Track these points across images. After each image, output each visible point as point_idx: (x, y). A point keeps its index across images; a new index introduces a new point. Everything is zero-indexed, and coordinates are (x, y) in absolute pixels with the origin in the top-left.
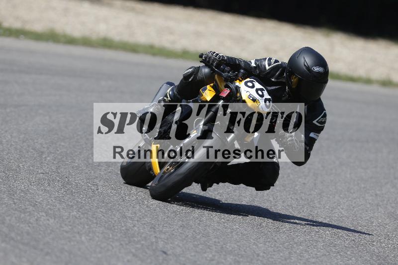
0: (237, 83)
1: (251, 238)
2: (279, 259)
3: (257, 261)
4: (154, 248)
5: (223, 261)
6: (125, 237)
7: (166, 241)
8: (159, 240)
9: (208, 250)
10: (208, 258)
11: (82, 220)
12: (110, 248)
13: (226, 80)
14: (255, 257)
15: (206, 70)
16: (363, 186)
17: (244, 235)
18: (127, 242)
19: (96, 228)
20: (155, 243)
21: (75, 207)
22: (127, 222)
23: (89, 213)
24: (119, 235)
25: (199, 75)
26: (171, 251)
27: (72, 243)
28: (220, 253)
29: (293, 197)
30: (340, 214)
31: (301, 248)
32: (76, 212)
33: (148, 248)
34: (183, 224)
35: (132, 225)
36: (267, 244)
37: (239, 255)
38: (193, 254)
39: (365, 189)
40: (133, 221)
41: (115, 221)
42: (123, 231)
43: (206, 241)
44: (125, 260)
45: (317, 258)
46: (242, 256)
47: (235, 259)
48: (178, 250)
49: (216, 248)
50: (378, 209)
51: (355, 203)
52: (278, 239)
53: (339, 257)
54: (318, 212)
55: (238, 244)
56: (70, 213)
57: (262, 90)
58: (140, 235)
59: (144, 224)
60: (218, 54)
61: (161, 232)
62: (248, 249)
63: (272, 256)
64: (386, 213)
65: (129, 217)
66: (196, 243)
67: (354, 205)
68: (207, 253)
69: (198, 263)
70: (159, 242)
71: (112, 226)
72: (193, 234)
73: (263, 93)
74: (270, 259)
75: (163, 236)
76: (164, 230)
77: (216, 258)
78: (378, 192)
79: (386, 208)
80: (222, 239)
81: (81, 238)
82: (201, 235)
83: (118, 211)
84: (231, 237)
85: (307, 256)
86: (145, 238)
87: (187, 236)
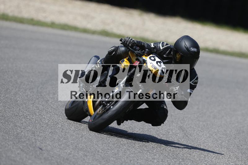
0: (144, 57)
1: (94, 141)
2: (111, 154)
3: (98, 155)
4: (34, 146)
5: (77, 154)
6: (17, 139)
7: (41, 141)
9: (68, 148)
10: (68, 153)
12: (7, 145)
13: (137, 55)
14: (97, 152)
15: (123, 49)
17: (90, 139)
18: (18, 142)
20: (34, 143)
22: (17, 129)
24: (12, 137)
25: (118, 51)
26: (45, 148)
28: (75, 150)
30: (149, 127)
31: (125, 147)
33: (31, 146)
34: (52, 131)
35: (20, 131)
36: (104, 144)
37: (86, 151)
38: (58, 150)
40: (21, 128)
41: (10, 128)
42: (15, 135)
43: (66, 142)
44: (16, 153)
46: (88, 152)
47: (84, 154)
48: (49, 148)
49: (72, 147)
50: (173, 124)
53: (149, 153)
54: (135, 125)
57: (160, 62)
58: (25, 137)
59: (28, 130)
60: (132, 39)
61: (38, 136)
62: (92, 147)
63: (107, 152)
64: (177, 126)
65: (19, 126)
66: (60, 143)
68: (67, 150)
69: (62, 155)
70: (37, 142)
71: (8, 132)
72: (58, 137)
74: (106, 154)
75: (39, 138)
76: (40, 134)
77: (73, 153)
79: (178, 123)
80: (76, 141)
82: (63, 138)
83: (12, 122)
84: (82, 140)
85: (129, 153)
86: (29, 139)
87: (55, 139)
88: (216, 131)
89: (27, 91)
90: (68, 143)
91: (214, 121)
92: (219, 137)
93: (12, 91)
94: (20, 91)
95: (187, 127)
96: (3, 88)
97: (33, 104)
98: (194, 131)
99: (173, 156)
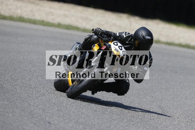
0: (110, 43)
1: (91, 117)
2: (105, 127)
3: (94, 128)
4: (44, 120)
5: (78, 128)
6: (30, 115)
7: (50, 117)
8: (47, 117)
9: (70, 122)
10: (71, 126)
11: (9, 106)
12: (23, 120)
13: (105, 41)
14: (93, 126)
16: (146, 92)
18: (31, 117)
19: (16, 110)
21: (6, 99)
22: (31, 108)
23: (13, 103)
24: (27, 114)
26: (53, 122)
27: (5, 117)
28: (76, 124)
29: (111, 97)
31: (116, 122)
32: (6, 102)
33: (41, 121)
34: (58, 109)
35: (34, 109)
36: (99, 119)
37: (85, 125)
38: (63, 124)
39: (147, 94)
40: (34, 107)
41: (25, 107)
42: (29, 112)
44: (30, 126)
45: (124, 127)
46: (87, 125)
47: (84, 127)
48: (56, 122)
49: (74, 121)
50: (153, 103)
51: (142, 100)
52: (104, 117)
53: (134, 127)
55: (85, 119)
56: (3, 102)
57: (121, 47)
58: (37, 114)
59: (40, 108)
60: (101, 29)
61: (47, 113)
62: (90, 122)
63: (102, 126)
64: (157, 105)
65: (32, 105)
66: (64, 118)
67: (141, 101)
68: (70, 124)
69: (66, 128)
70: (47, 118)
71: (24, 109)
72: (63, 114)
73: (122, 48)
74: (101, 127)
75: (48, 115)
76: (49, 112)
77: (74, 126)
78: (153, 95)
79: (157, 103)
80: (77, 117)
81: (9, 115)
82: (67, 114)
83: (27, 102)
84: (82, 116)
85: (119, 126)
86: (40, 115)
87: (60, 115)
88: (187, 109)
89: (39, 78)
90: (71, 118)
91: (186, 101)
92: (190, 114)
93: (27, 77)
94: (34, 77)
95: (164, 106)
96: (20, 75)
97: (44, 87)
98: (170, 109)
99: (154, 128)
